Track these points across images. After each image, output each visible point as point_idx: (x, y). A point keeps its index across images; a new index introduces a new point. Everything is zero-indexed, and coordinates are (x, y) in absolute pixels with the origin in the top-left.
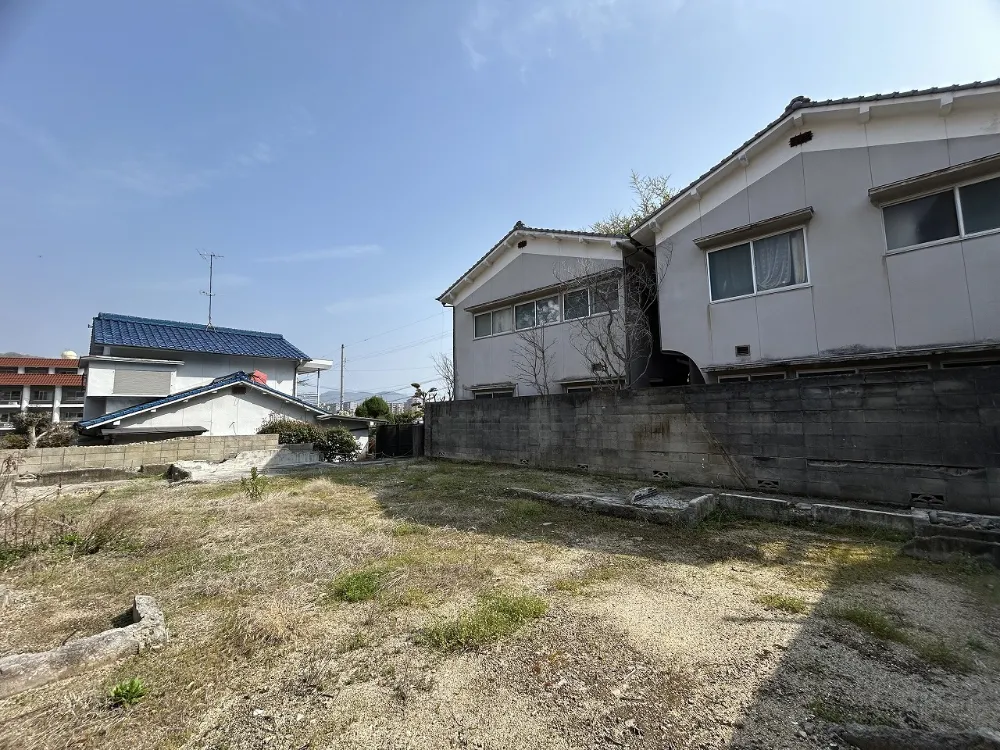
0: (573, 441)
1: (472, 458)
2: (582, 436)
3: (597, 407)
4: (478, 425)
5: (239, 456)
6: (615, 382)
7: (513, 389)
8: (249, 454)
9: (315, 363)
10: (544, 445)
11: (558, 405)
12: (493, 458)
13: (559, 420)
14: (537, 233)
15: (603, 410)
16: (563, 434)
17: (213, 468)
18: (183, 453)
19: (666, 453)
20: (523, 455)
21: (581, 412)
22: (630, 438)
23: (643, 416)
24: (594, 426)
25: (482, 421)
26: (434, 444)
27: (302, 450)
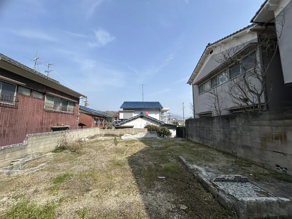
0: (230, 139)
1: (197, 141)
2: (233, 137)
3: (240, 122)
4: (198, 128)
5: (138, 134)
6: (252, 107)
7: (211, 114)
8: (140, 133)
9: (164, 109)
10: (218, 139)
11: (223, 121)
12: (202, 142)
13: (223, 128)
14: (214, 45)
15: (242, 123)
16: (225, 134)
17: (132, 136)
18: (127, 132)
19: (285, 154)
20: (212, 143)
21: (232, 124)
22: (258, 140)
23: (266, 127)
24: (239, 132)
25: (199, 127)
26: (188, 135)
27: (153, 133)
